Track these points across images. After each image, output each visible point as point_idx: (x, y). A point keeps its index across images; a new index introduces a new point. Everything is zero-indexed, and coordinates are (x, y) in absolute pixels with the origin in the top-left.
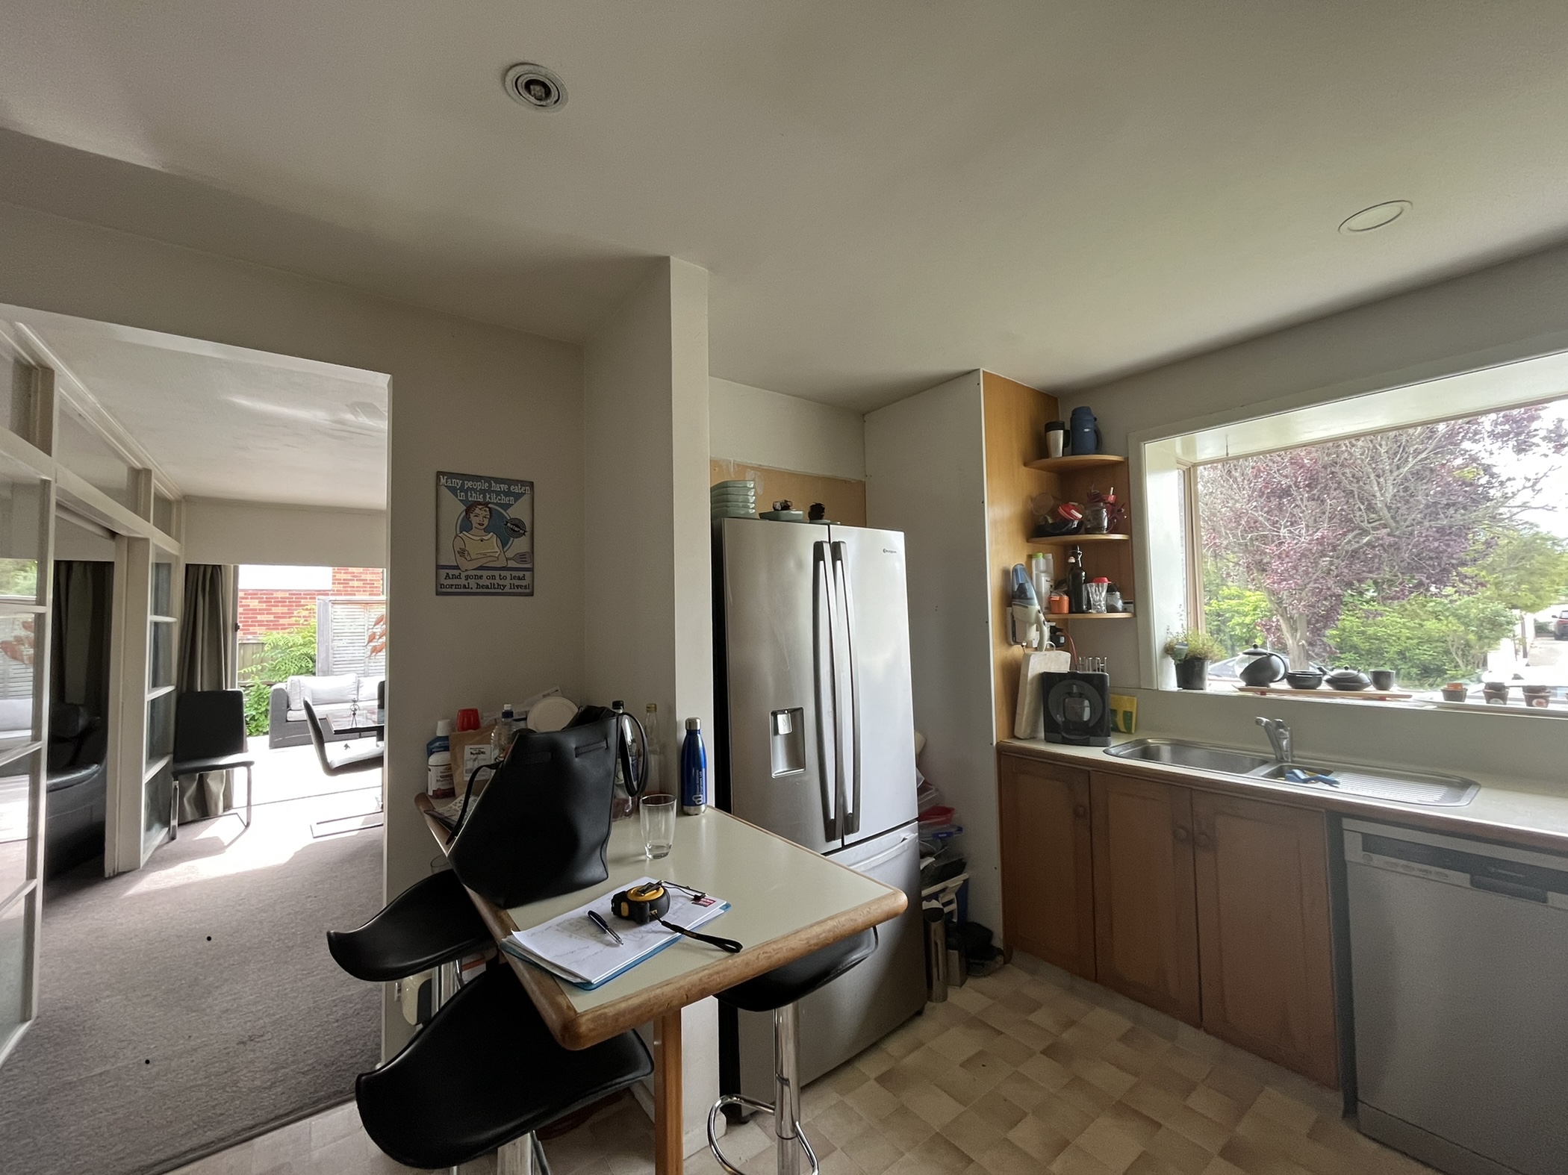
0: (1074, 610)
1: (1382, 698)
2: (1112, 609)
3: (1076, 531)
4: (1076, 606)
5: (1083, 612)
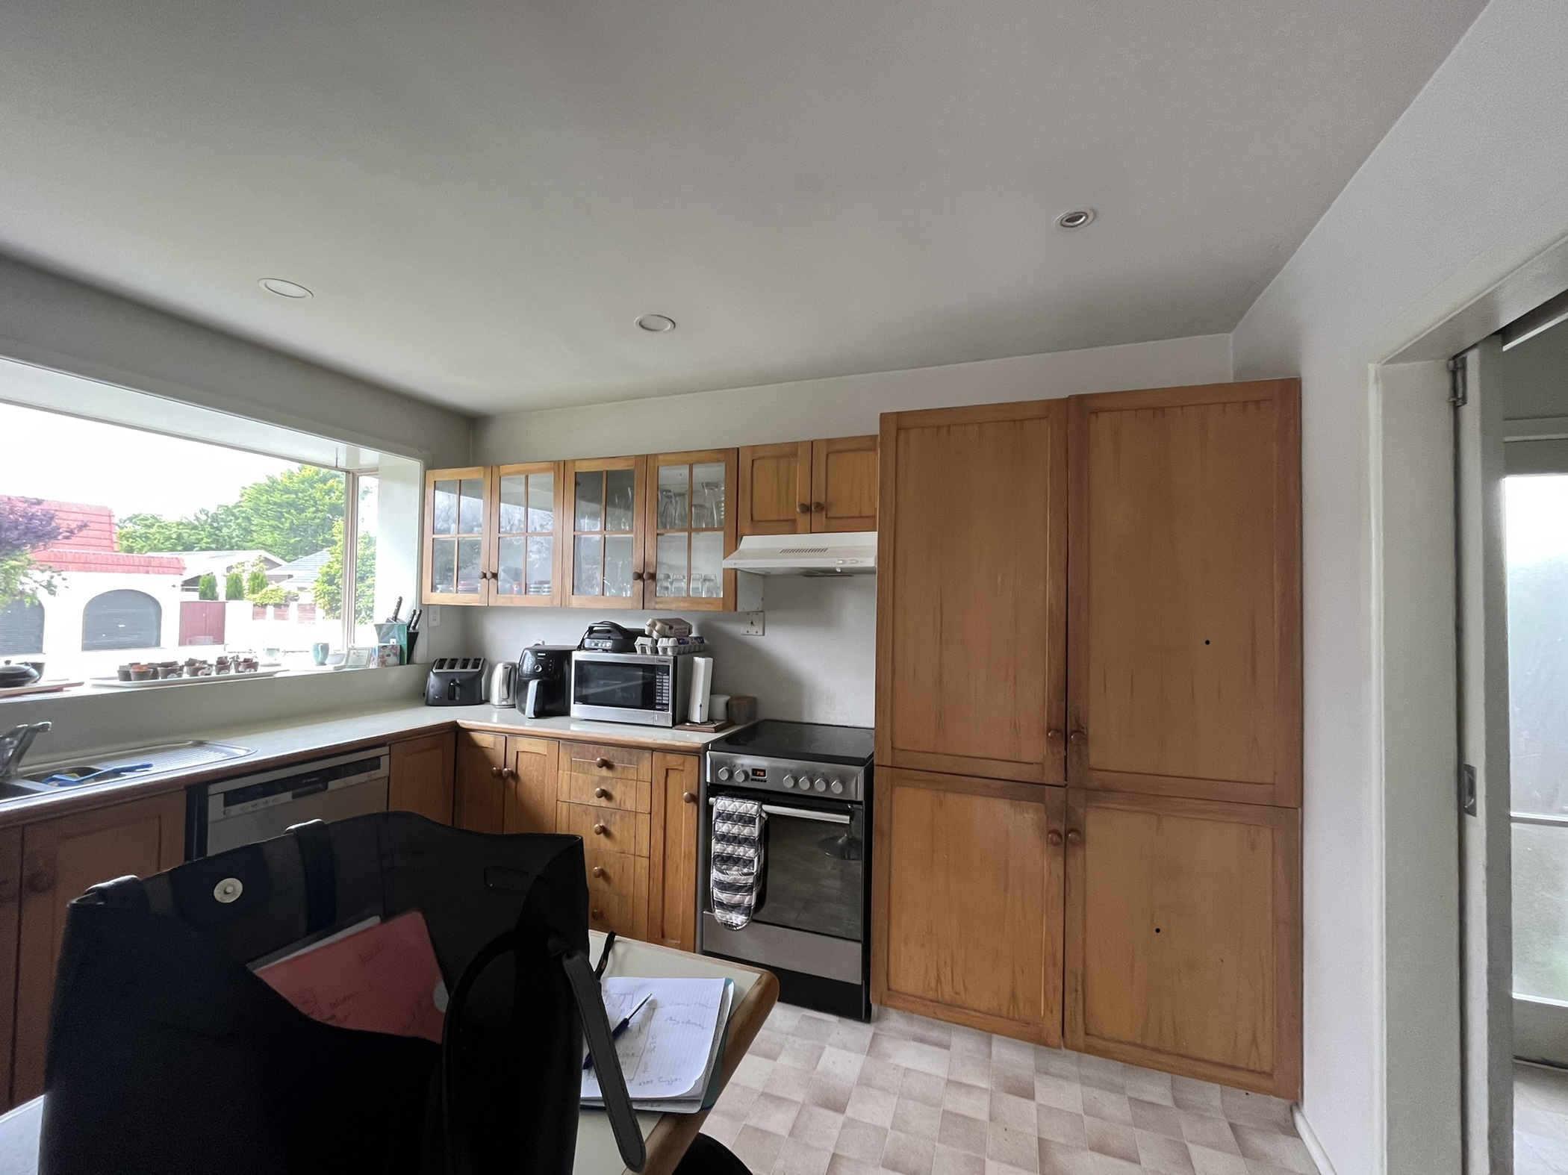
1: (60, 689)
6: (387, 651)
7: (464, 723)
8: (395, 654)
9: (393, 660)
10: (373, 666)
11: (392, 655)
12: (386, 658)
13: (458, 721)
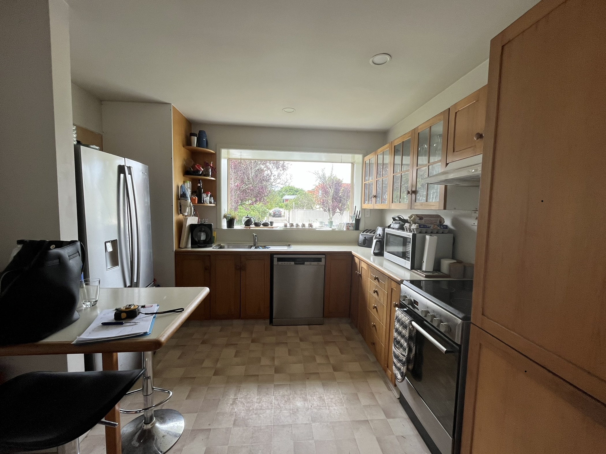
0: (199, 202)
1: (273, 228)
2: (210, 203)
3: (200, 175)
4: (200, 201)
5: (202, 203)
6: (349, 225)
7: (354, 253)
8: (352, 226)
9: (351, 228)
10: (345, 229)
11: (351, 227)
12: (349, 227)
13: (352, 252)
